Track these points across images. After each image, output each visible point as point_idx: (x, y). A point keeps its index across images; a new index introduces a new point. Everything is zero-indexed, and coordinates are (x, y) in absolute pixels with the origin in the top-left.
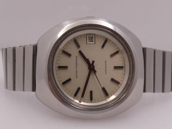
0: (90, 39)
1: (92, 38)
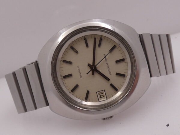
0: (103, 96)
1: (101, 98)
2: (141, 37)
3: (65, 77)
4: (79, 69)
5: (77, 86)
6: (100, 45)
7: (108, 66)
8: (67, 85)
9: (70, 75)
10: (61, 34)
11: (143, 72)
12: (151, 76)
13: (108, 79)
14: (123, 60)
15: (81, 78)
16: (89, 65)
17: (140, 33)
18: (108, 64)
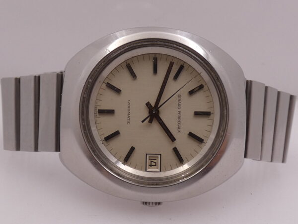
2: (249, 85)
3: (102, 112)
4: (129, 107)
5: (117, 134)
6: (176, 77)
7: (179, 117)
8: (101, 127)
9: (111, 112)
10: (117, 38)
11: (236, 144)
12: (245, 156)
13: (172, 139)
14: (207, 114)
15: (129, 122)
16: (148, 104)
17: (249, 79)
18: (179, 113)
